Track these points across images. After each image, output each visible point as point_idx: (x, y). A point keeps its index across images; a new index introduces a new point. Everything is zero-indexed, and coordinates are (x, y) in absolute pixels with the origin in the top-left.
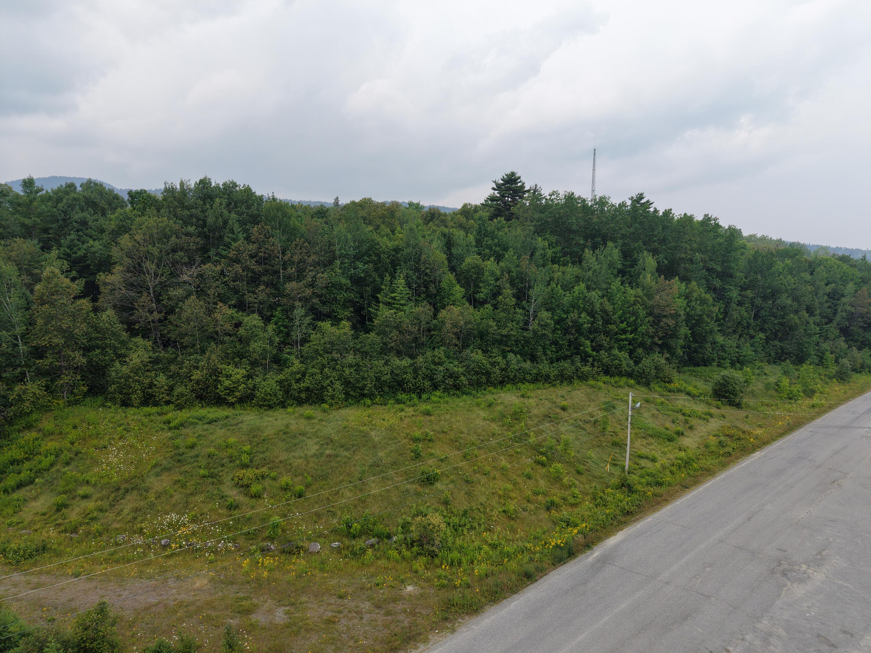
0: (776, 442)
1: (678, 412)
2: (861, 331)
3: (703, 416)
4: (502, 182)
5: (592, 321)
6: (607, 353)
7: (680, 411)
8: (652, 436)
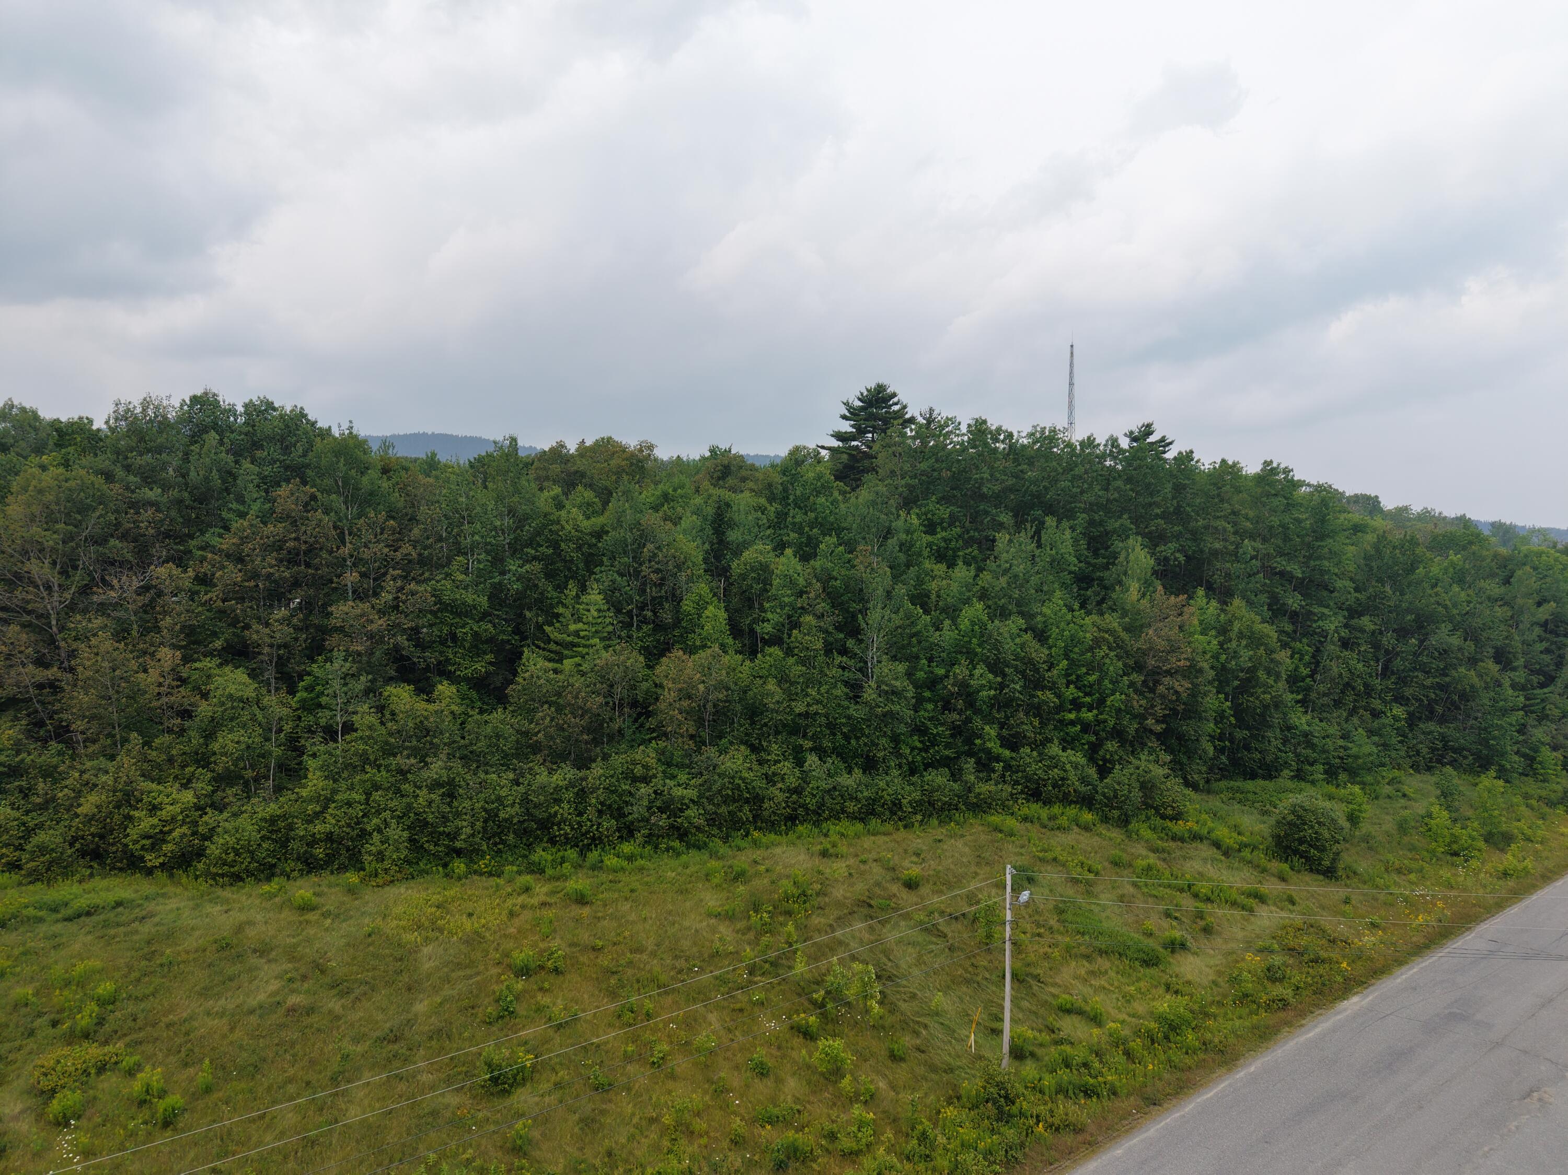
0: (1404, 969)
1: (1181, 890)
3: (1242, 899)
4: (861, 404)
5: (1000, 683)
6: (1035, 753)
7: (1189, 886)
8: (1106, 953)
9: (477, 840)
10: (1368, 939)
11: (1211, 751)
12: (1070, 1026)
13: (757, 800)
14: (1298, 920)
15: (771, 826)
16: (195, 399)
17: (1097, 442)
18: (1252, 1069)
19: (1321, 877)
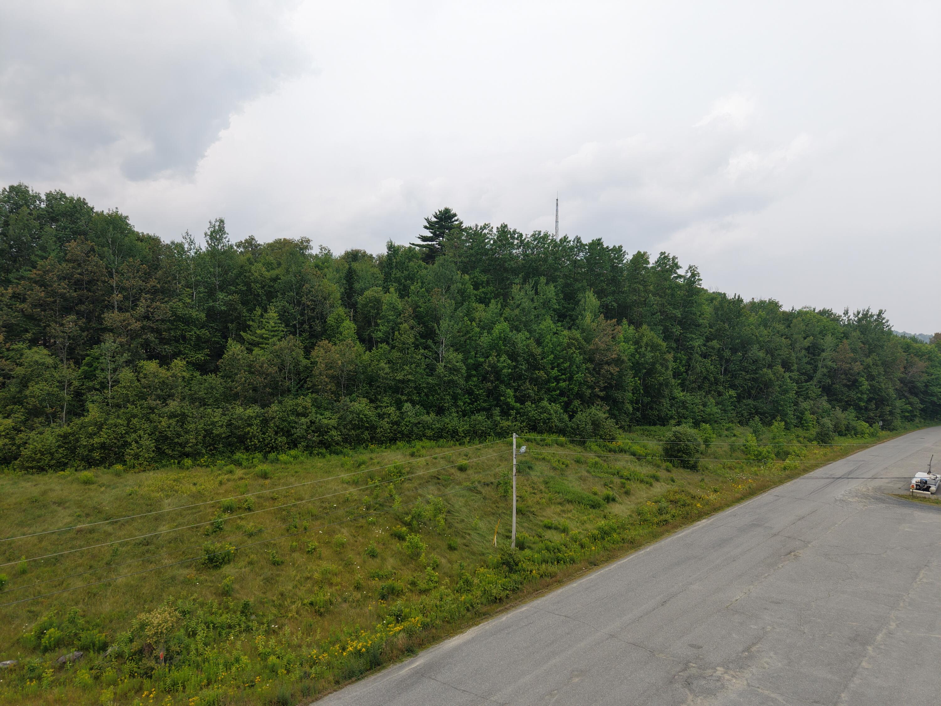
0: (730, 508)
1: (614, 474)
2: (845, 390)
3: (646, 479)
4: (436, 220)
5: (515, 366)
6: (534, 406)
7: (618, 473)
8: (571, 502)
9: (199, 447)
10: (712, 497)
11: (631, 409)
12: (549, 534)
13: (373, 428)
14: (676, 489)
15: (381, 443)
16: (12, 188)
17: (569, 239)
18: (648, 550)
19: (689, 470)
